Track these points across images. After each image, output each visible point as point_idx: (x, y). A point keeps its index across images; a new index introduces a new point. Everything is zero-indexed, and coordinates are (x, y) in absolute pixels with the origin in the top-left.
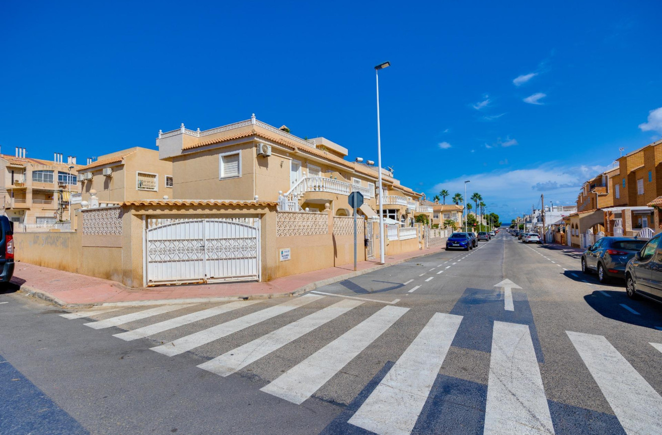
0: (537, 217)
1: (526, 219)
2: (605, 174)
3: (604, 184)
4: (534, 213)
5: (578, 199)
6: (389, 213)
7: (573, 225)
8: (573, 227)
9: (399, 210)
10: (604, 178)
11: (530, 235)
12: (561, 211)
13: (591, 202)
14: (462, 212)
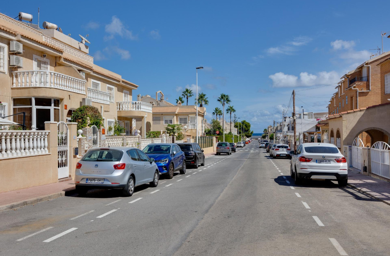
0: (288, 126)
1: (277, 127)
2: (367, 64)
3: (365, 79)
4: (285, 121)
5: (330, 103)
6: (36, 104)
7: (332, 132)
8: (332, 135)
9: (62, 99)
10: (365, 71)
11: (279, 147)
12: (312, 118)
13: (350, 102)
14: (203, 116)
